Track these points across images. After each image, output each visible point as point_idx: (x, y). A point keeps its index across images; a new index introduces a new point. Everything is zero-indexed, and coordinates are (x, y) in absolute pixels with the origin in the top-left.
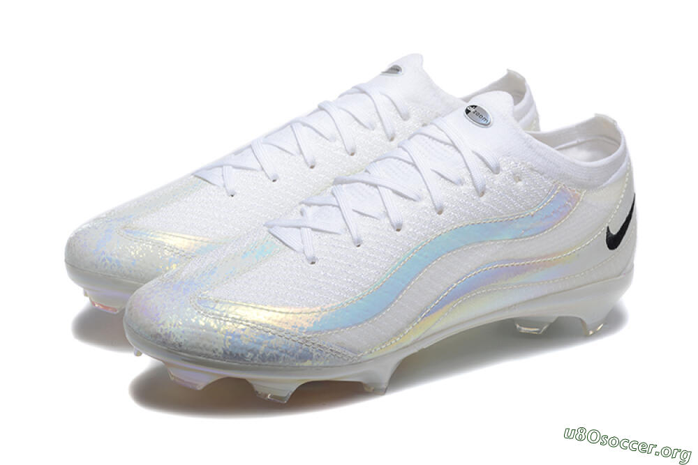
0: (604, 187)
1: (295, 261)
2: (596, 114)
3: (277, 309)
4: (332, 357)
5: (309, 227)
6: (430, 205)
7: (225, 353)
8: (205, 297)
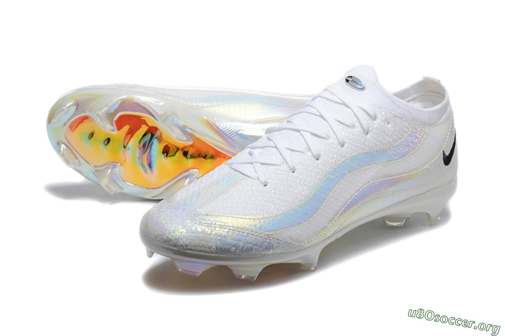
0: (439, 125)
1: (253, 185)
2: (424, 77)
3: (248, 217)
4: (286, 246)
5: (259, 163)
6: (336, 141)
7: (217, 249)
8: (198, 212)
